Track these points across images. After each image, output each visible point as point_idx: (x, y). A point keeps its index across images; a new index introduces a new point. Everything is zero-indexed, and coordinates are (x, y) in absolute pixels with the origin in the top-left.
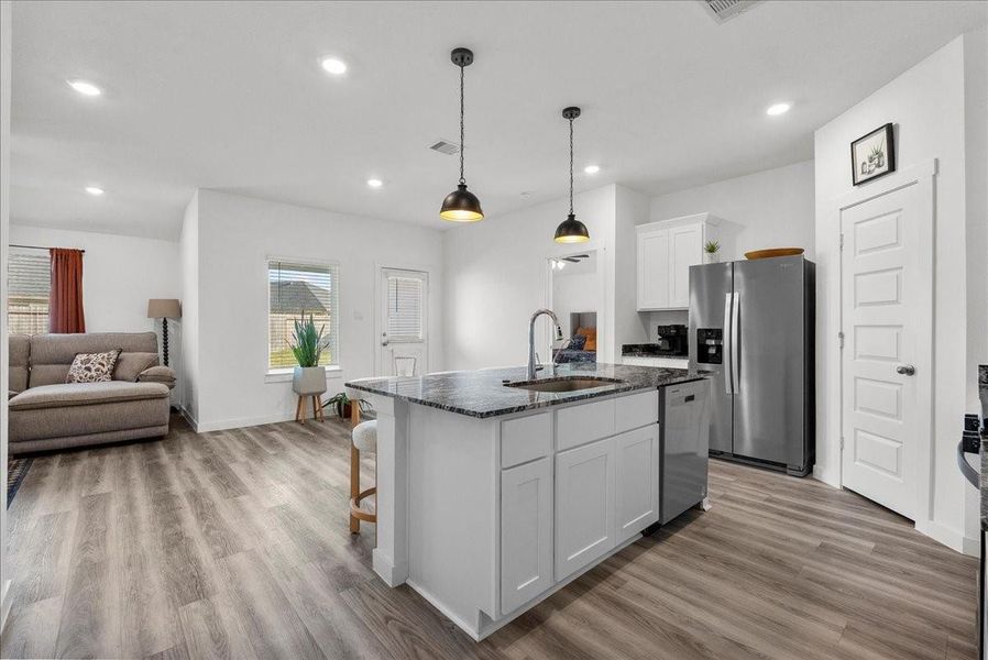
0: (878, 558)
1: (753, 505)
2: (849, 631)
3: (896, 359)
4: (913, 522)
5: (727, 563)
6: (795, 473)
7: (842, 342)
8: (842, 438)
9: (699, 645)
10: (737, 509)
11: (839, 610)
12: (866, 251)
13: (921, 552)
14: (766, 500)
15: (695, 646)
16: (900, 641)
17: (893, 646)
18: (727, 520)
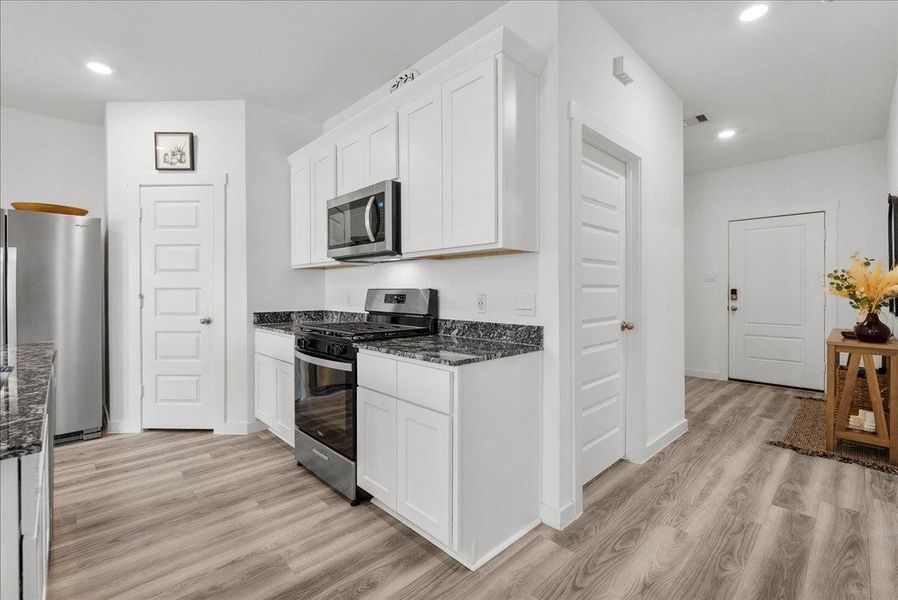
0: (220, 460)
1: (91, 479)
2: (262, 504)
3: (196, 313)
4: (212, 430)
5: (143, 529)
6: (95, 435)
7: (142, 302)
8: (142, 388)
9: (213, 588)
10: (85, 489)
11: (244, 499)
12: (165, 227)
13: (233, 444)
14: (97, 468)
15: (212, 592)
16: (282, 490)
17: (283, 495)
18: (89, 503)
